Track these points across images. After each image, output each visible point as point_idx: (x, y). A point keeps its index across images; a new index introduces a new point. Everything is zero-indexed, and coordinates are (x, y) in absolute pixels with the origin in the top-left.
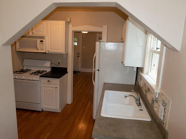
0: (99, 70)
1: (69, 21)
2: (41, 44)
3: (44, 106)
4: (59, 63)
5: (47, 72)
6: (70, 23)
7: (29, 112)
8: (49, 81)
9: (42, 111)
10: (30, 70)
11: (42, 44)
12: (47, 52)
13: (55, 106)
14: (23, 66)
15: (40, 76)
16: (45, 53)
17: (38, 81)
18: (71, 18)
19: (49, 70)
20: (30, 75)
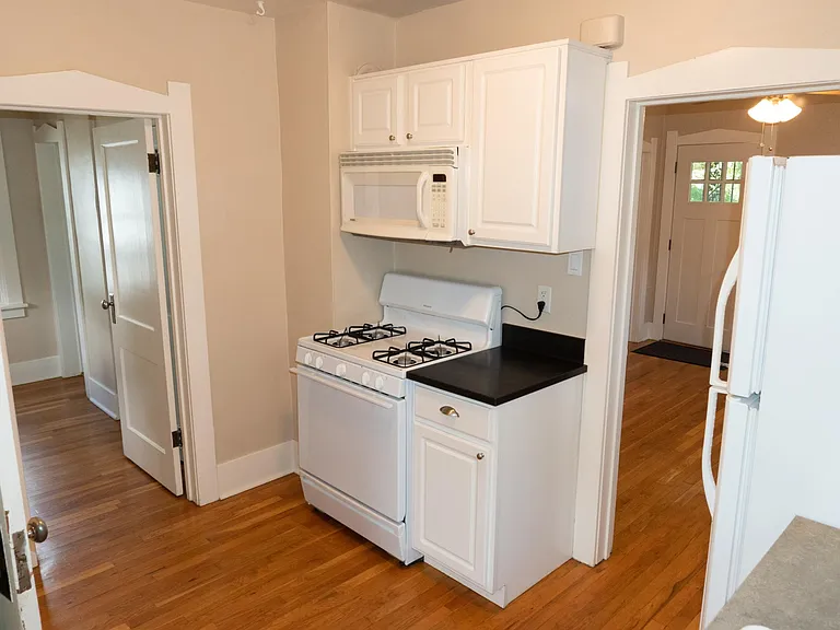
0: (755, 398)
1: (611, 39)
2: (436, 193)
3: (423, 541)
4: (541, 305)
5: (470, 349)
6: (615, 53)
7: (361, 548)
8: (446, 410)
9: (421, 561)
10: (402, 333)
11: (441, 193)
12: (467, 241)
13: (471, 560)
14: (383, 307)
15: (410, 376)
16: (457, 244)
17: (399, 403)
18: (621, 20)
19: (485, 341)
20: (375, 358)
